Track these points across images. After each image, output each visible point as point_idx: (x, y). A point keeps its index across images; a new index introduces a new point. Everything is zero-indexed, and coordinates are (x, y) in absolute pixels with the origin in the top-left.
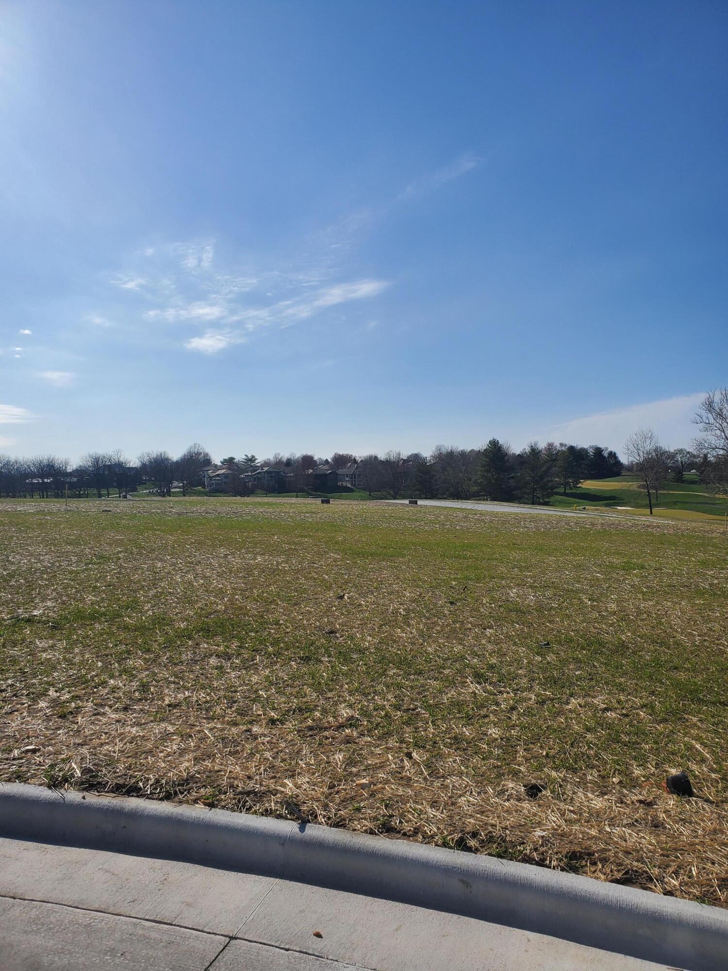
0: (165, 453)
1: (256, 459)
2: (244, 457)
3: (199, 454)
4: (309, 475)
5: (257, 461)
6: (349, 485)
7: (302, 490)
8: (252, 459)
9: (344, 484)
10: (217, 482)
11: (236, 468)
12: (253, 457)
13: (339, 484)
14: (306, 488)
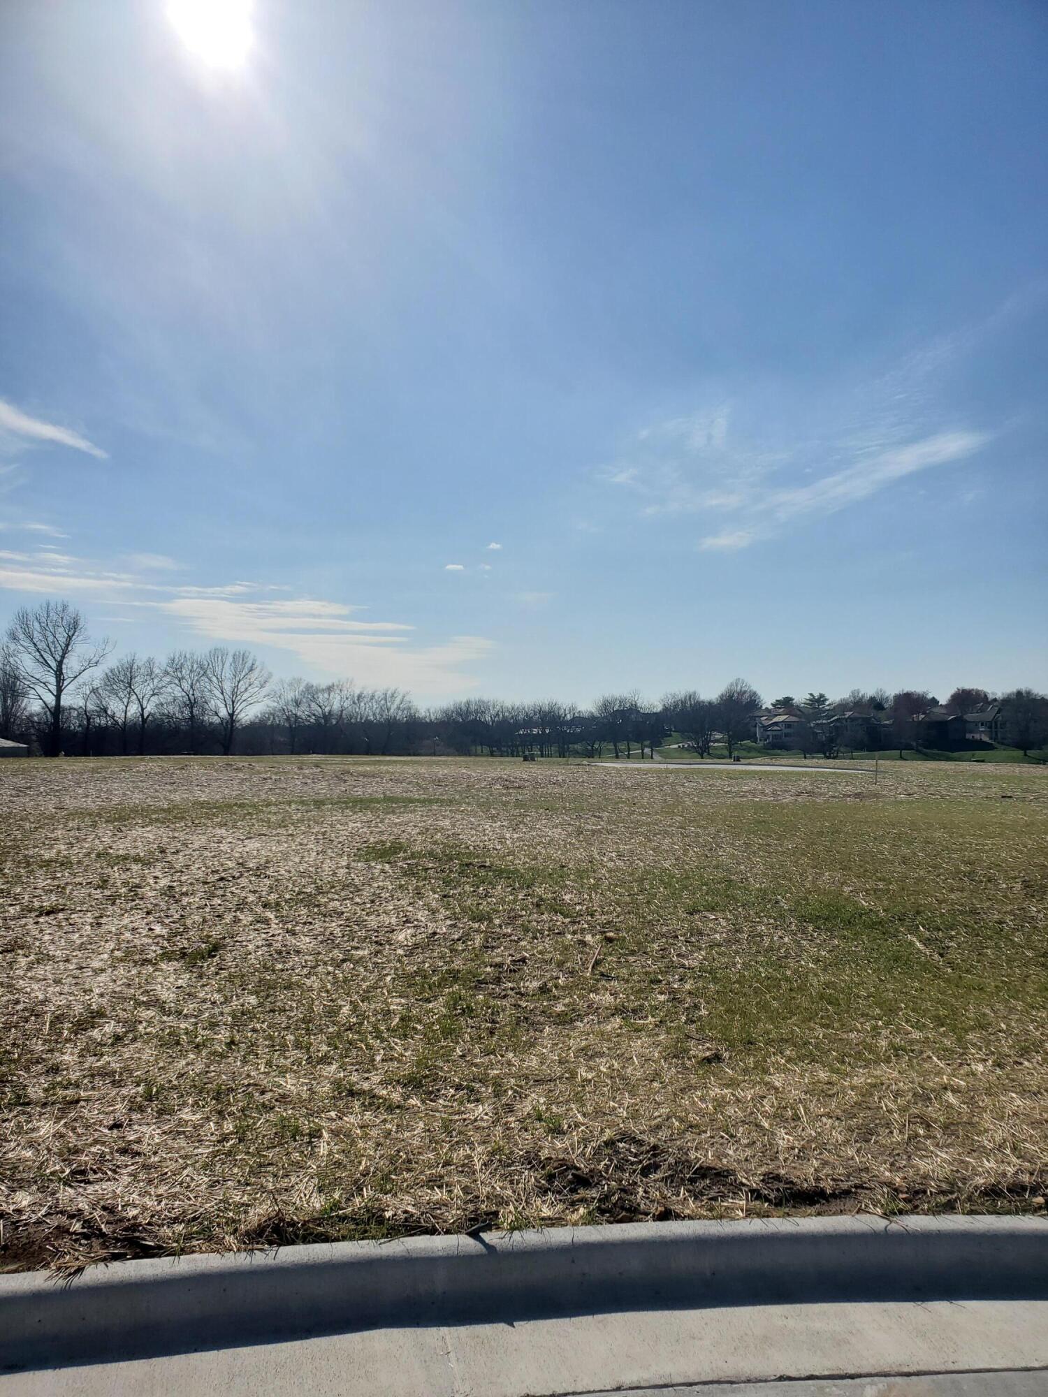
0: (695, 693)
1: (826, 700)
2: (809, 697)
3: (742, 693)
4: (920, 723)
5: (827, 703)
6: (985, 738)
7: (908, 747)
8: (821, 699)
9: (977, 736)
10: (774, 733)
11: (799, 713)
12: (822, 696)
13: (969, 736)
14: (914, 744)
